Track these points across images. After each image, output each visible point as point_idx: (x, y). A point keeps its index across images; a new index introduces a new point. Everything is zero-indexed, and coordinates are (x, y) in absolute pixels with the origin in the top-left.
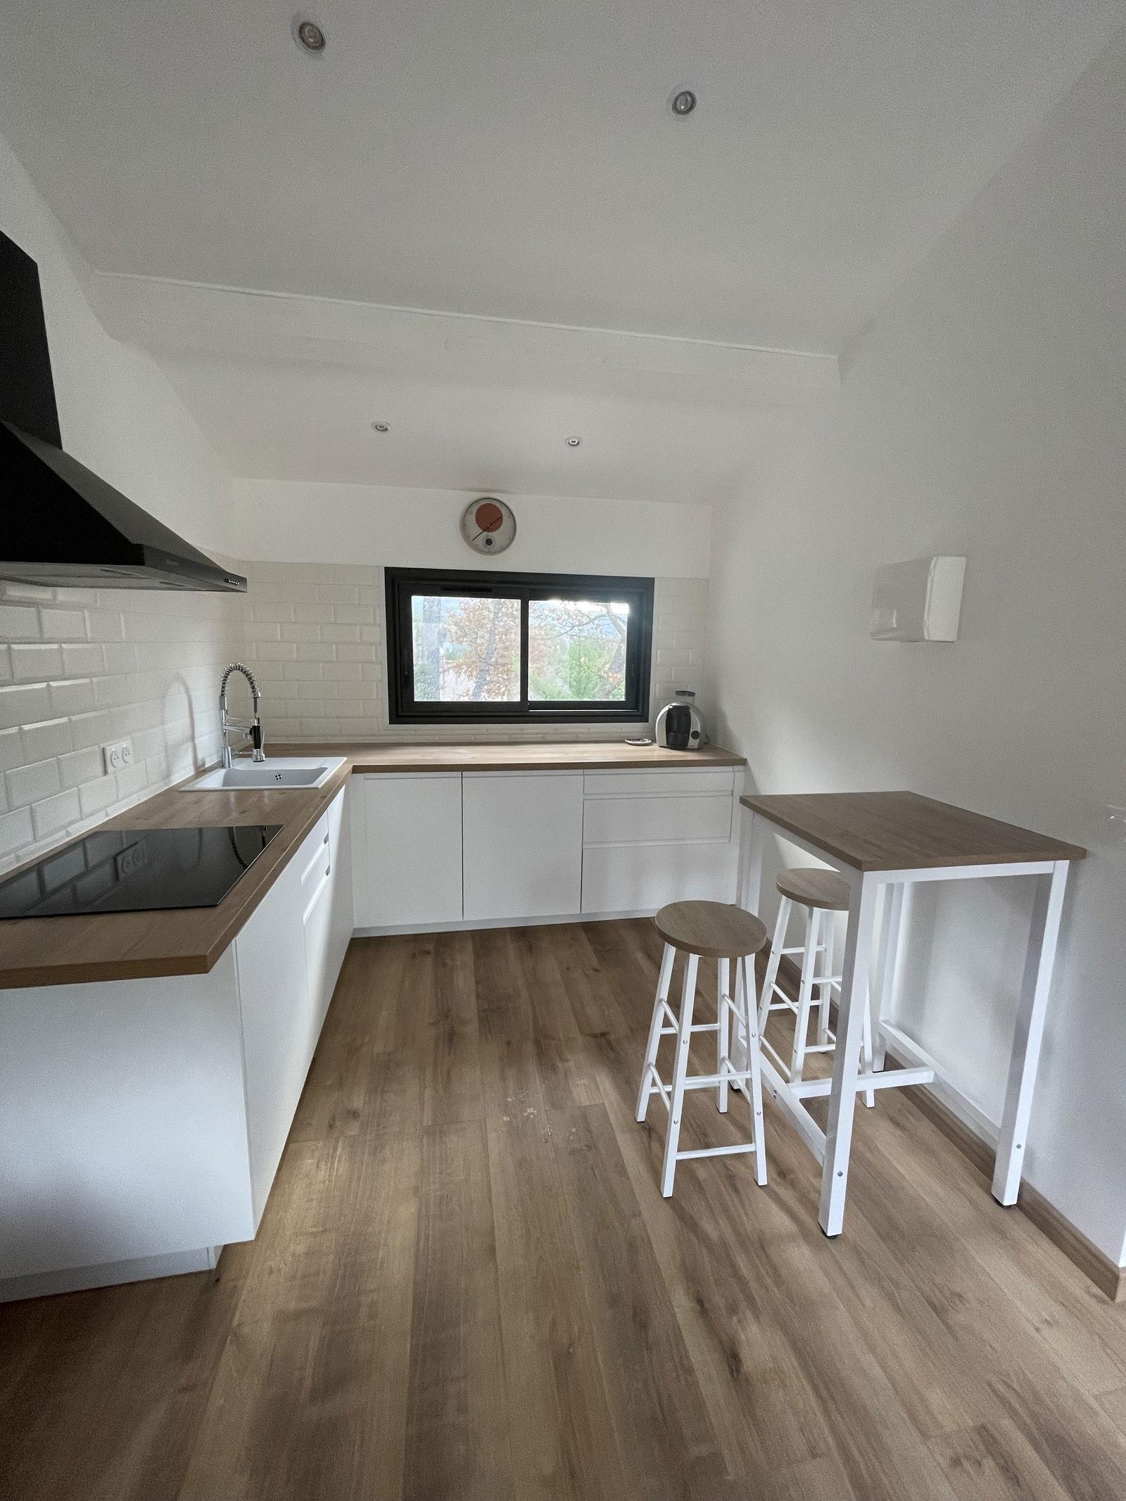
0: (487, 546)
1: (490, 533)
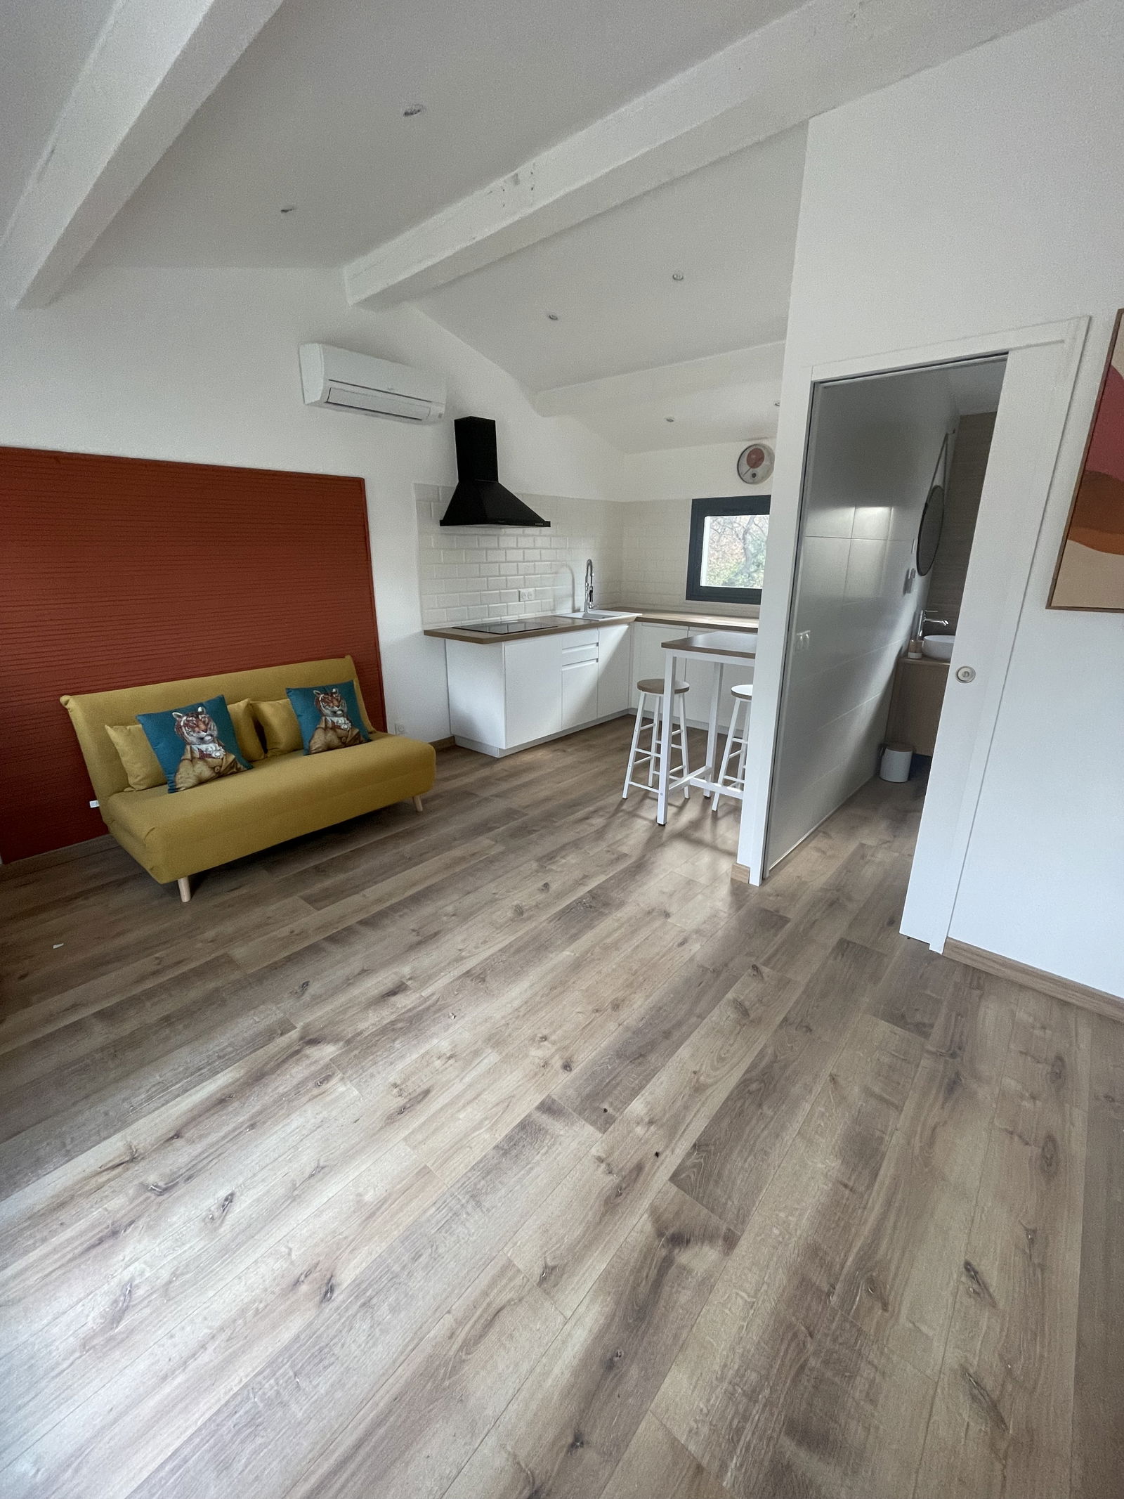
0: (753, 477)
1: (755, 469)
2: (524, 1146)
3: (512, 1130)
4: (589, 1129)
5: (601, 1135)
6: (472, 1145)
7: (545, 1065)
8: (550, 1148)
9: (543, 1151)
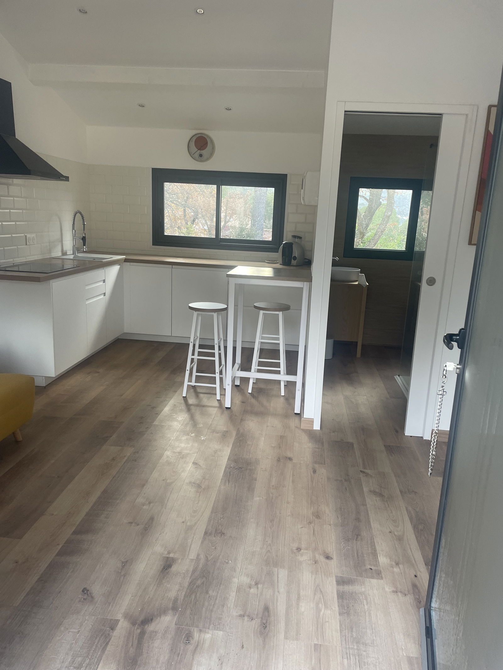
0: (200, 157)
1: (201, 151)
2: (353, 606)
3: (338, 602)
4: (374, 581)
5: (382, 581)
6: (327, 620)
7: (316, 562)
8: (366, 600)
9: (365, 603)
